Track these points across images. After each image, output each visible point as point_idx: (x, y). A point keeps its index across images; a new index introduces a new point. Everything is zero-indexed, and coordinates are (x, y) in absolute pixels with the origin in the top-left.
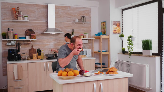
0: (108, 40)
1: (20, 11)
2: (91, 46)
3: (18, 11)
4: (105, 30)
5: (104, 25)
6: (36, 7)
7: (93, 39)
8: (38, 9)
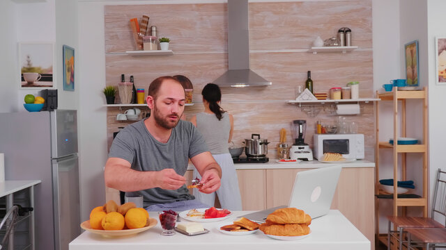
0: (422, 103)
1: (149, 26)
2: (372, 124)
3: (146, 25)
4: (416, 70)
5: (413, 52)
6: (197, 13)
7: (377, 102)
8: (204, 17)
